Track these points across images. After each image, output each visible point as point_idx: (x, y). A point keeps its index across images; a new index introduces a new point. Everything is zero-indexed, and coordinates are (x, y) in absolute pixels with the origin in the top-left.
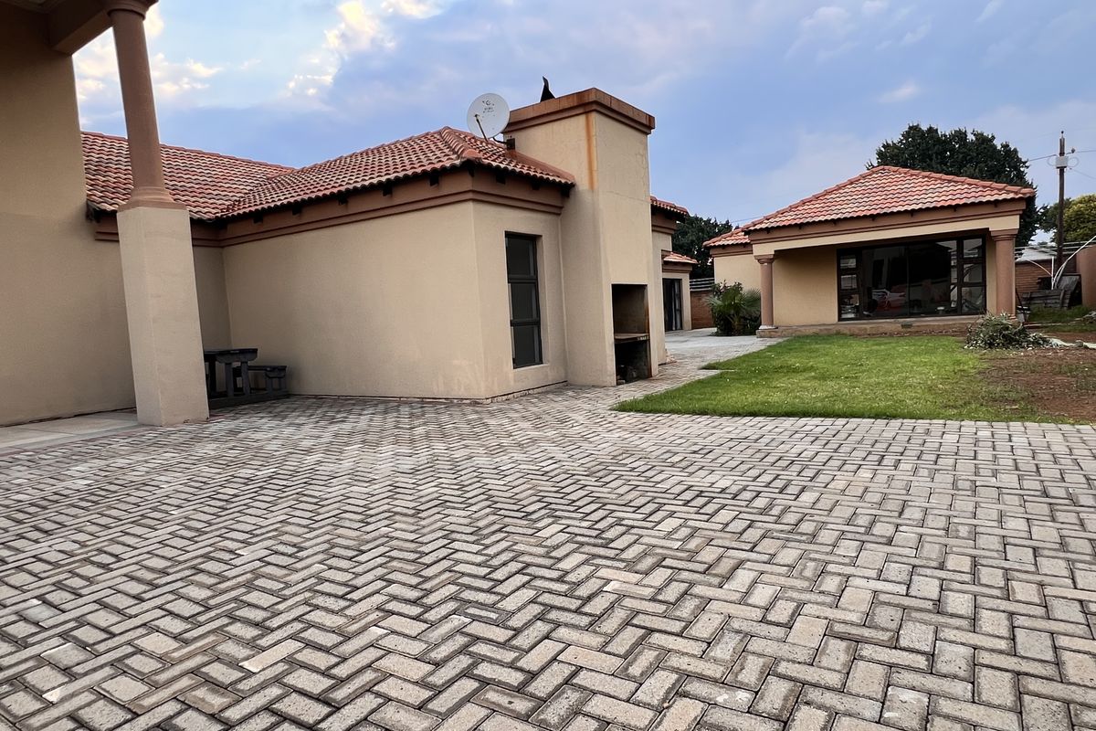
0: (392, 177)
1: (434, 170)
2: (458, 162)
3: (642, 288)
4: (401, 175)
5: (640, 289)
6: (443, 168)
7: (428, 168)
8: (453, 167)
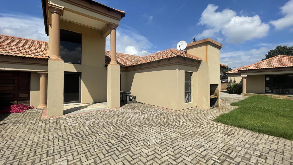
0: (160, 59)
1: (170, 58)
2: (175, 56)
3: (217, 85)
4: (162, 59)
5: (216, 85)
6: (172, 57)
7: (168, 57)
8: (174, 57)
